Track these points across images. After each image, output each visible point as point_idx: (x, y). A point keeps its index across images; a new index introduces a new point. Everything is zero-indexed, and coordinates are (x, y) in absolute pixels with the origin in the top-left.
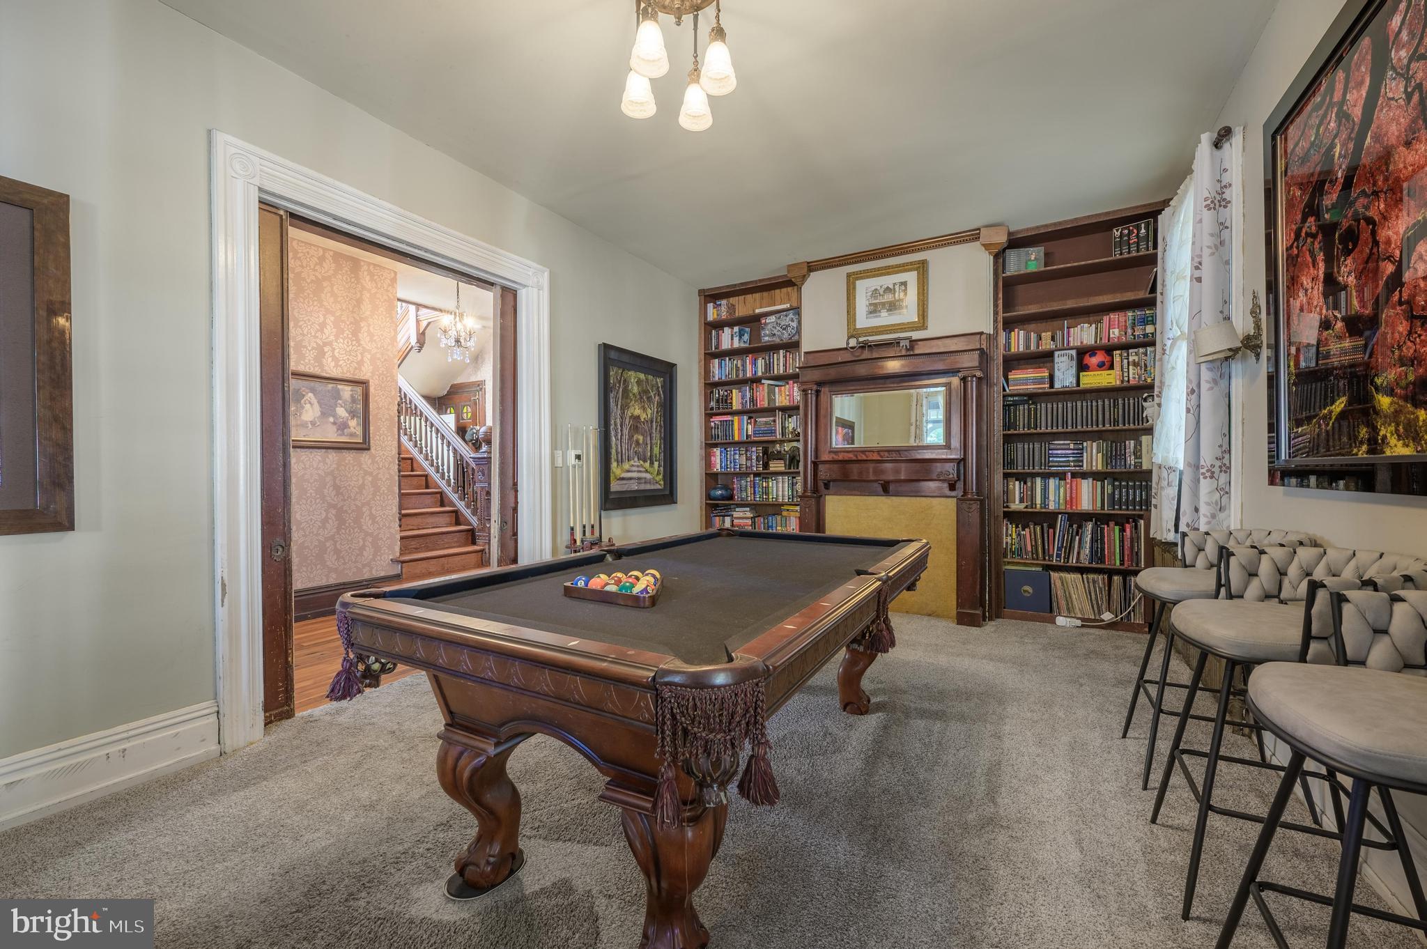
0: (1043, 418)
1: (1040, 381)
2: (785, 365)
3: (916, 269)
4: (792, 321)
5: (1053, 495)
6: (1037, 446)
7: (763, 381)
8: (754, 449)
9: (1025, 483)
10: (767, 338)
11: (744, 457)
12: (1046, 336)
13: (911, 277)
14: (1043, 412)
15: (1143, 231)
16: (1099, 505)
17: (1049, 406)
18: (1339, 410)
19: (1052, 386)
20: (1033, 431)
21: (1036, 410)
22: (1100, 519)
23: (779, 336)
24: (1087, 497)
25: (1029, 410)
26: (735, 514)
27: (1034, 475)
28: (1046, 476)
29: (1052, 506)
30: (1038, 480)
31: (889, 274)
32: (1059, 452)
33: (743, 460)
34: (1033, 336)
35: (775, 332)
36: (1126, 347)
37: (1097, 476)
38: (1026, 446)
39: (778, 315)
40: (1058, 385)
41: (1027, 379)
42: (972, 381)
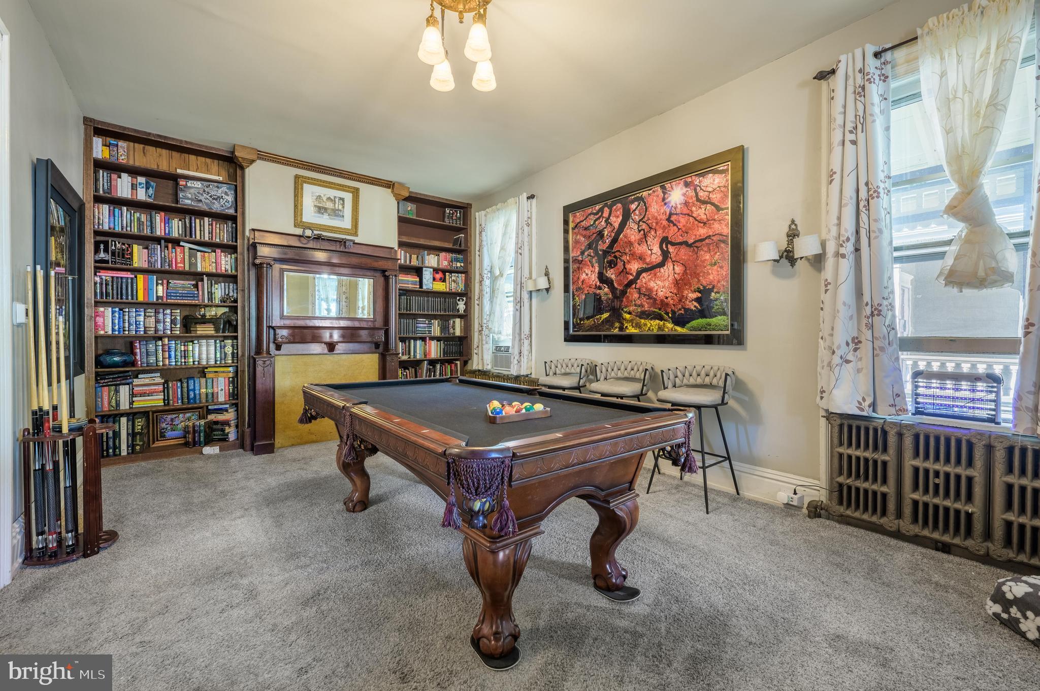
0: (414, 305)
1: (414, 283)
2: (211, 233)
3: (352, 192)
4: (226, 194)
5: (418, 350)
6: (411, 321)
7: (182, 244)
8: (168, 311)
9: (405, 343)
10: (188, 202)
11: (153, 320)
12: (414, 257)
13: (348, 197)
14: (414, 301)
15: (458, 215)
16: (439, 355)
17: (417, 298)
18: (605, 317)
19: (421, 286)
20: (408, 312)
21: (410, 299)
22: (442, 362)
23: (207, 204)
24: (434, 350)
25: (407, 299)
26: (136, 382)
27: (410, 339)
28: (415, 339)
29: (418, 357)
30: (412, 341)
31: (331, 188)
32: (421, 325)
33: (151, 321)
34: (408, 255)
35: (201, 198)
36: (451, 272)
37: (438, 339)
38: (405, 321)
39: (206, 183)
40: (424, 287)
41: (408, 281)
42: (392, 278)
